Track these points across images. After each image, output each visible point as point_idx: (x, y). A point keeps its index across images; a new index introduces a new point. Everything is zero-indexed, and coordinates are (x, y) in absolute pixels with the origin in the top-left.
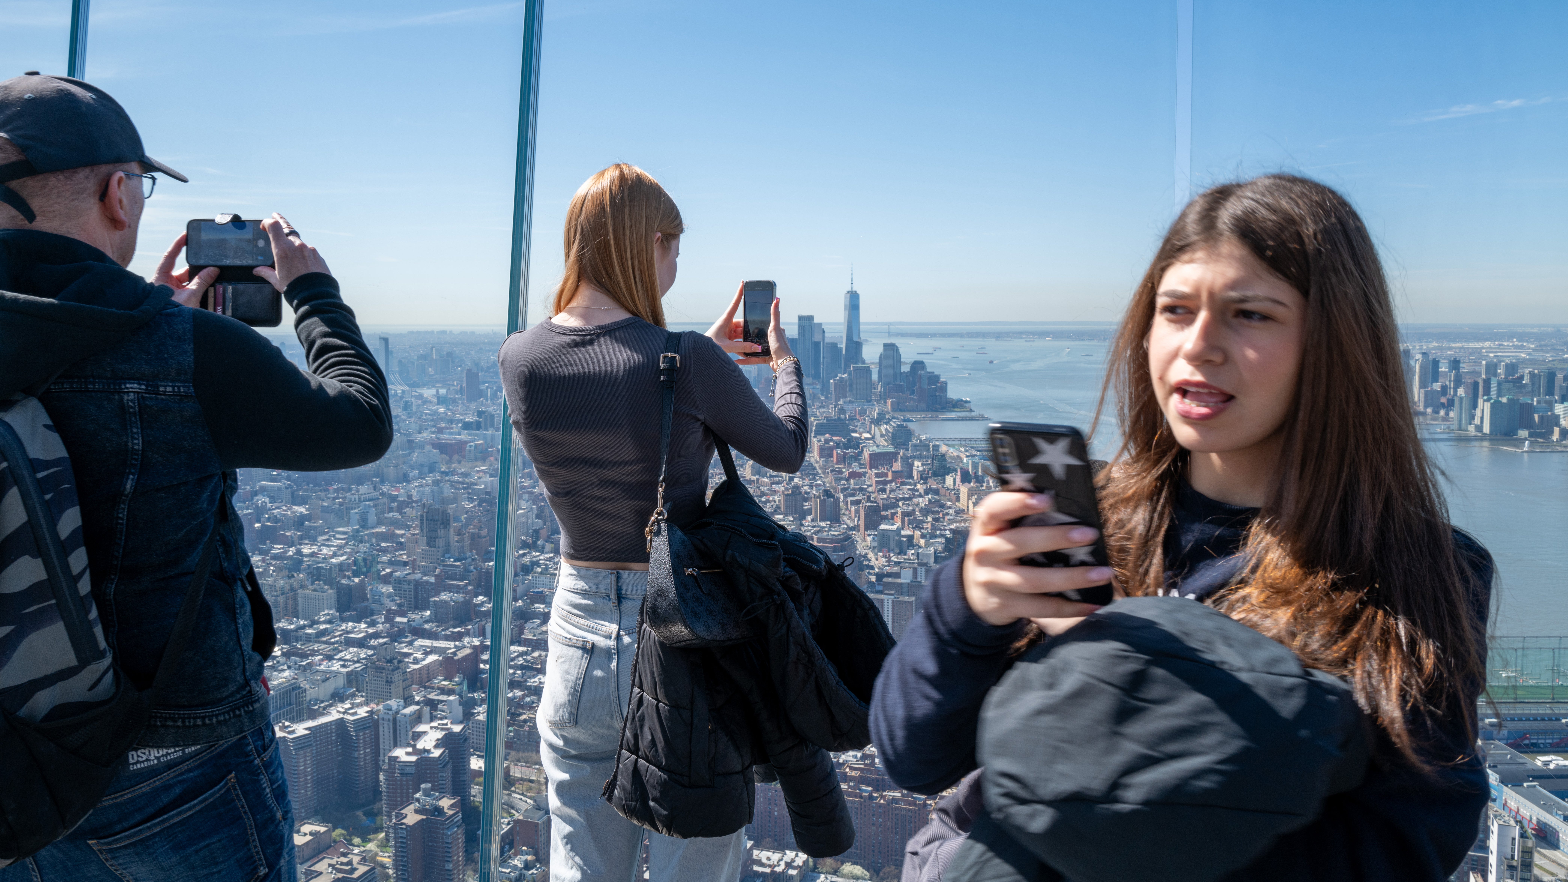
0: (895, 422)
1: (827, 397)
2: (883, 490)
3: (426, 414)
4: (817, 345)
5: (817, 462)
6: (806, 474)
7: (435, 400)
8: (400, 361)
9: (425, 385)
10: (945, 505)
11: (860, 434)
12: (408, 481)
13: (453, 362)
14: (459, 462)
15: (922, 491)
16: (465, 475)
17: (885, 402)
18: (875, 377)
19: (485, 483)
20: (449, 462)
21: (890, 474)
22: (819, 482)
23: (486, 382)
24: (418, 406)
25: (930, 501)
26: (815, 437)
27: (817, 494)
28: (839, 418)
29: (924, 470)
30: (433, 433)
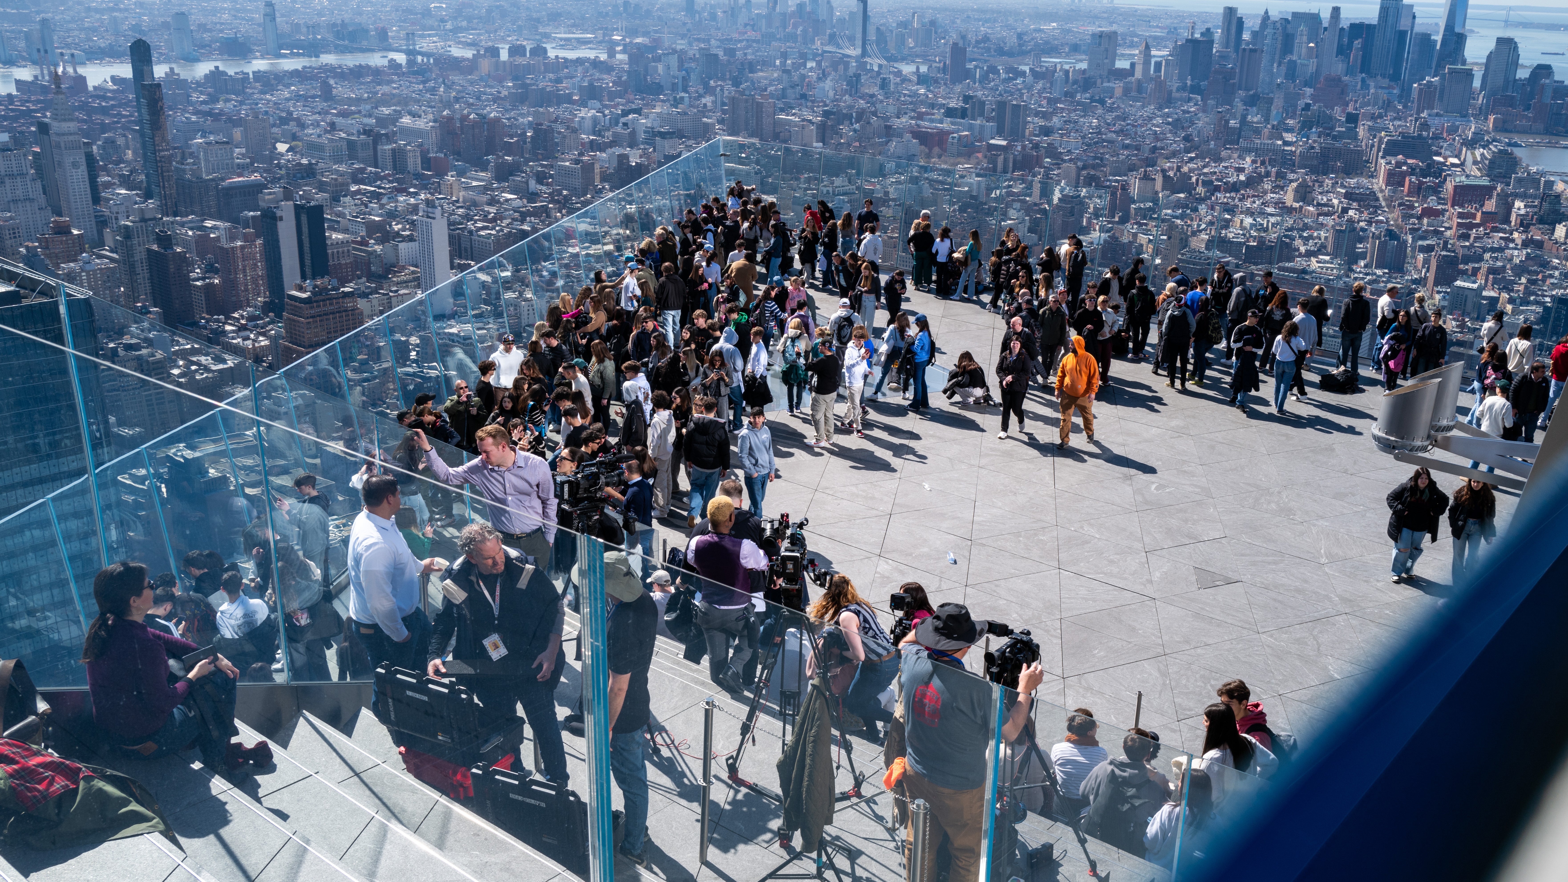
0: (1496, 146)
1: (1405, 107)
2: (1466, 237)
3: (905, 95)
4: (1402, 34)
5: (1382, 191)
6: (1364, 206)
7: (915, 78)
8: (878, 29)
9: (903, 59)
10: (1548, 263)
11: (1445, 158)
12: (884, 176)
13: (936, 32)
14: (940, 157)
15: (1519, 242)
16: (948, 173)
17: (1486, 119)
18: (1477, 83)
19: (970, 185)
20: (929, 156)
21: (1479, 215)
22: (1381, 218)
23: (974, 60)
24: (896, 84)
25: (1528, 254)
26: (1382, 157)
27: (1377, 233)
28: (1420, 136)
29: (1527, 214)
30: (912, 118)
